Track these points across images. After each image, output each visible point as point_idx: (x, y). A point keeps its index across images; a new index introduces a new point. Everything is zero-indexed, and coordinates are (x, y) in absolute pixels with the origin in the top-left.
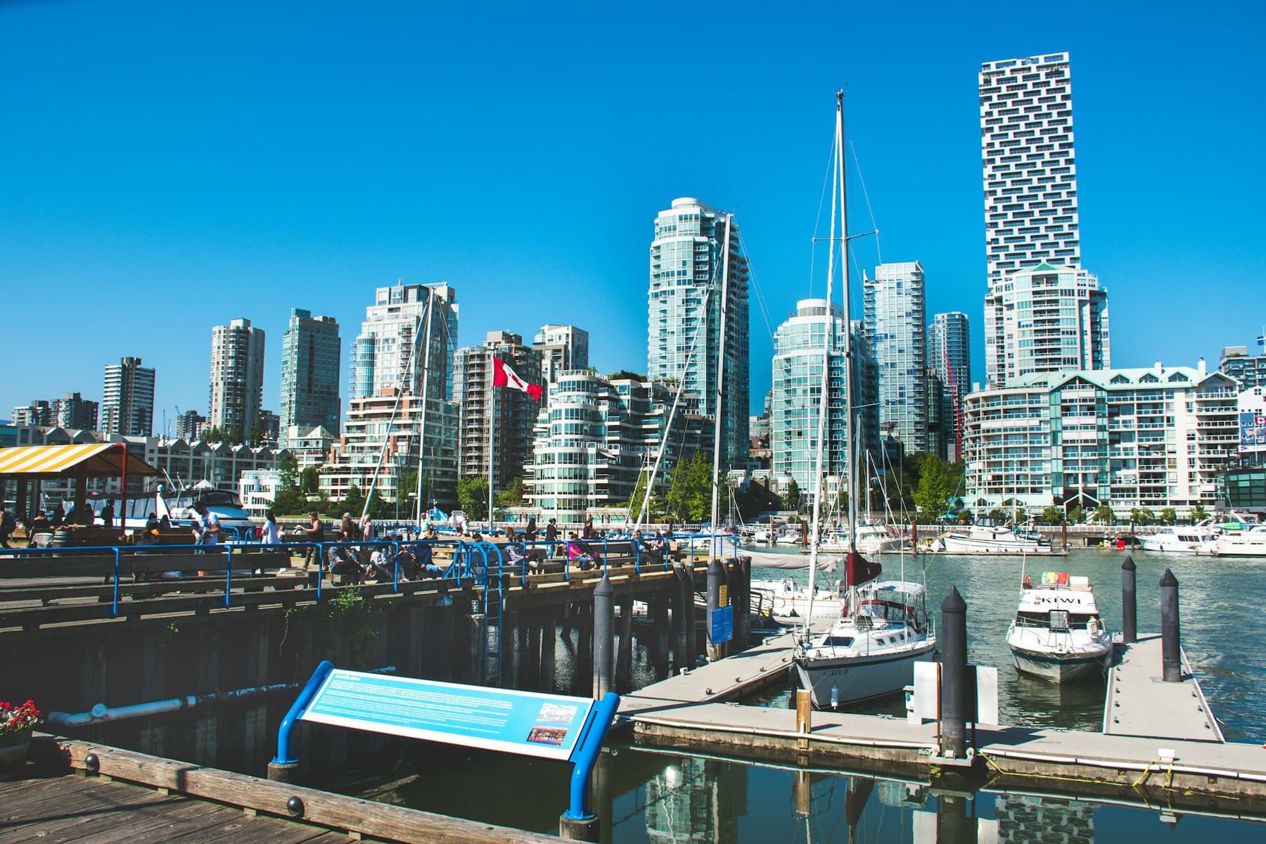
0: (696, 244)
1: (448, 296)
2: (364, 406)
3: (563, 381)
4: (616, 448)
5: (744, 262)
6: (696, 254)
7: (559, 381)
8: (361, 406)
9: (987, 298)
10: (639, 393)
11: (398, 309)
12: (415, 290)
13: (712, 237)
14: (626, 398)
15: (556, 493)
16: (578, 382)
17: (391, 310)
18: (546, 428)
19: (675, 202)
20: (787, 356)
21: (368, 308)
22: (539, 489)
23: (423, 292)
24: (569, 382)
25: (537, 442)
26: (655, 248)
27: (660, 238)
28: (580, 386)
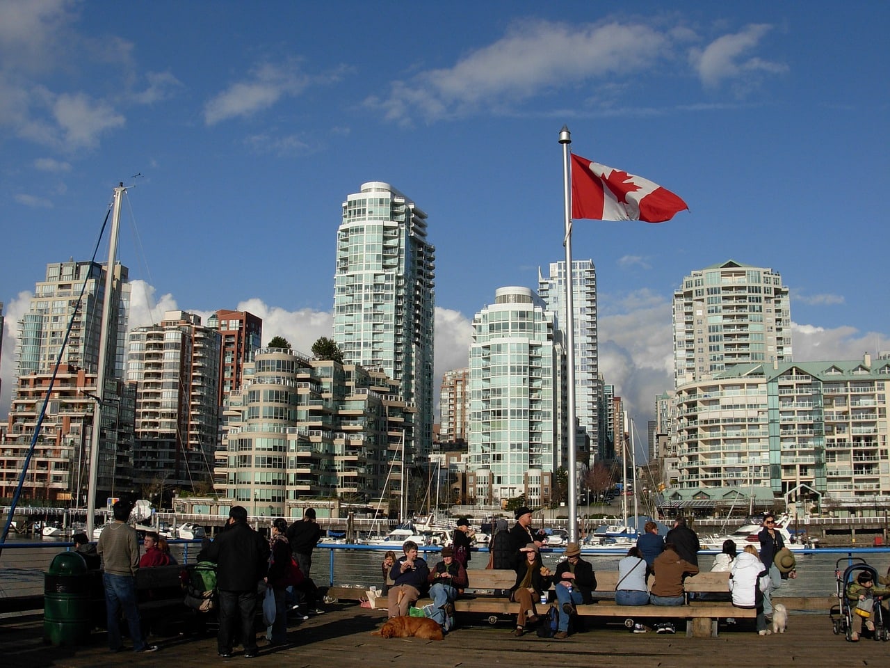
0: (386, 229)
1: (122, 275)
2: (35, 383)
3: (262, 359)
4: (318, 435)
5: (431, 251)
6: (385, 239)
7: (257, 359)
8: (32, 382)
9: (676, 293)
10: (341, 377)
11: (69, 286)
12: (88, 267)
13: (402, 223)
14: (328, 383)
15: (253, 483)
16: (279, 362)
17: (61, 286)
18: (240, 411)
19: (365, 186)
20: (486, 344)
21: (37, 284)
22: (232, 477)
23: (96, 270)
24: (268, 361)
25: (229, 426)
26: (342, 231)
27: (349, 222)
28: (280, 365)
